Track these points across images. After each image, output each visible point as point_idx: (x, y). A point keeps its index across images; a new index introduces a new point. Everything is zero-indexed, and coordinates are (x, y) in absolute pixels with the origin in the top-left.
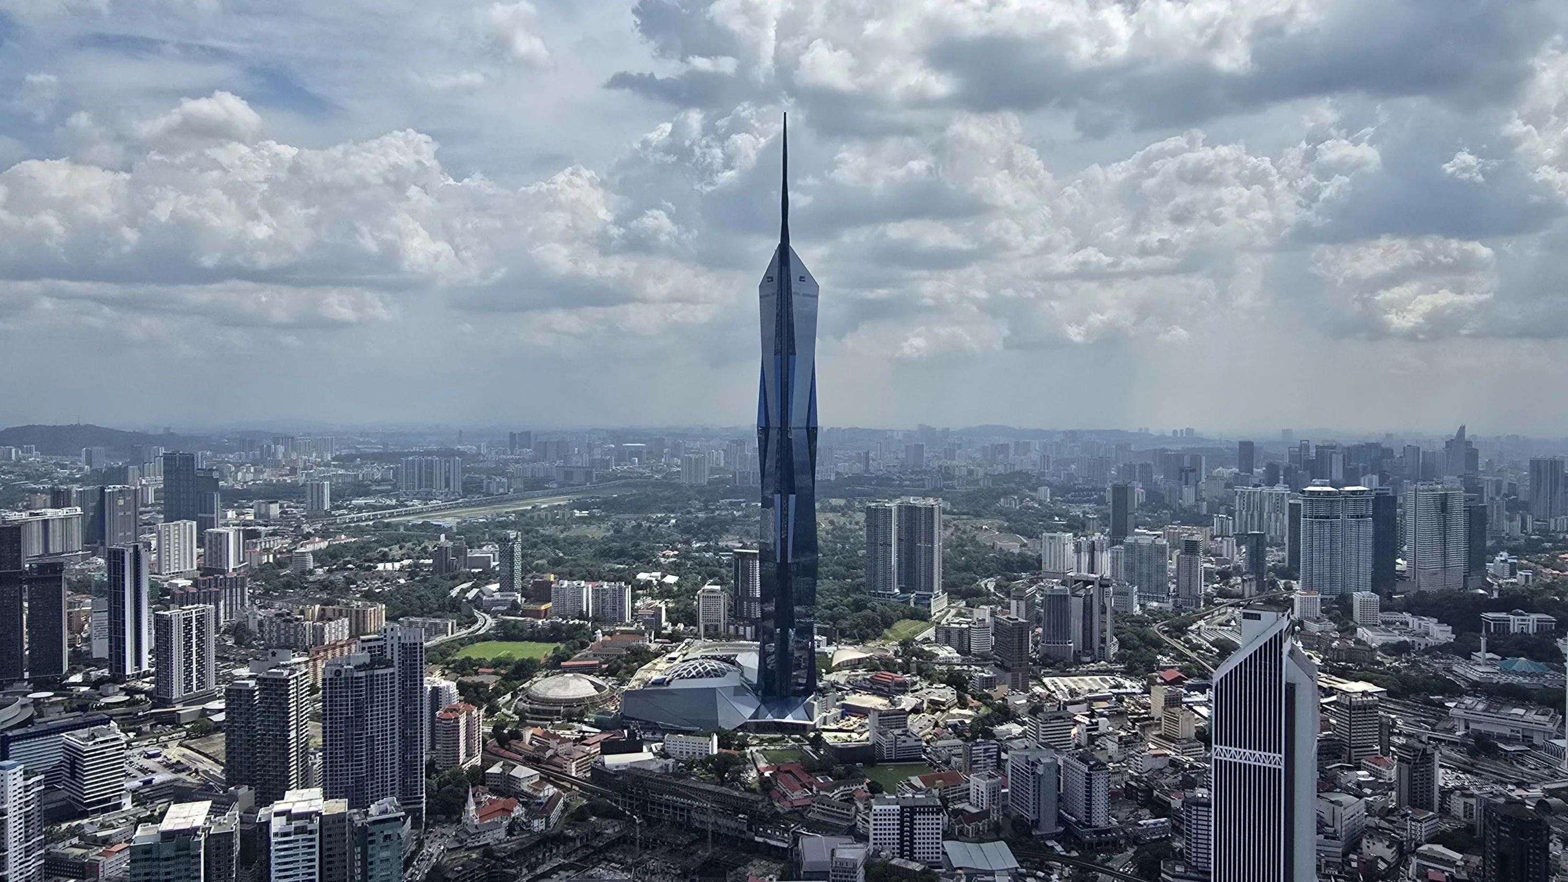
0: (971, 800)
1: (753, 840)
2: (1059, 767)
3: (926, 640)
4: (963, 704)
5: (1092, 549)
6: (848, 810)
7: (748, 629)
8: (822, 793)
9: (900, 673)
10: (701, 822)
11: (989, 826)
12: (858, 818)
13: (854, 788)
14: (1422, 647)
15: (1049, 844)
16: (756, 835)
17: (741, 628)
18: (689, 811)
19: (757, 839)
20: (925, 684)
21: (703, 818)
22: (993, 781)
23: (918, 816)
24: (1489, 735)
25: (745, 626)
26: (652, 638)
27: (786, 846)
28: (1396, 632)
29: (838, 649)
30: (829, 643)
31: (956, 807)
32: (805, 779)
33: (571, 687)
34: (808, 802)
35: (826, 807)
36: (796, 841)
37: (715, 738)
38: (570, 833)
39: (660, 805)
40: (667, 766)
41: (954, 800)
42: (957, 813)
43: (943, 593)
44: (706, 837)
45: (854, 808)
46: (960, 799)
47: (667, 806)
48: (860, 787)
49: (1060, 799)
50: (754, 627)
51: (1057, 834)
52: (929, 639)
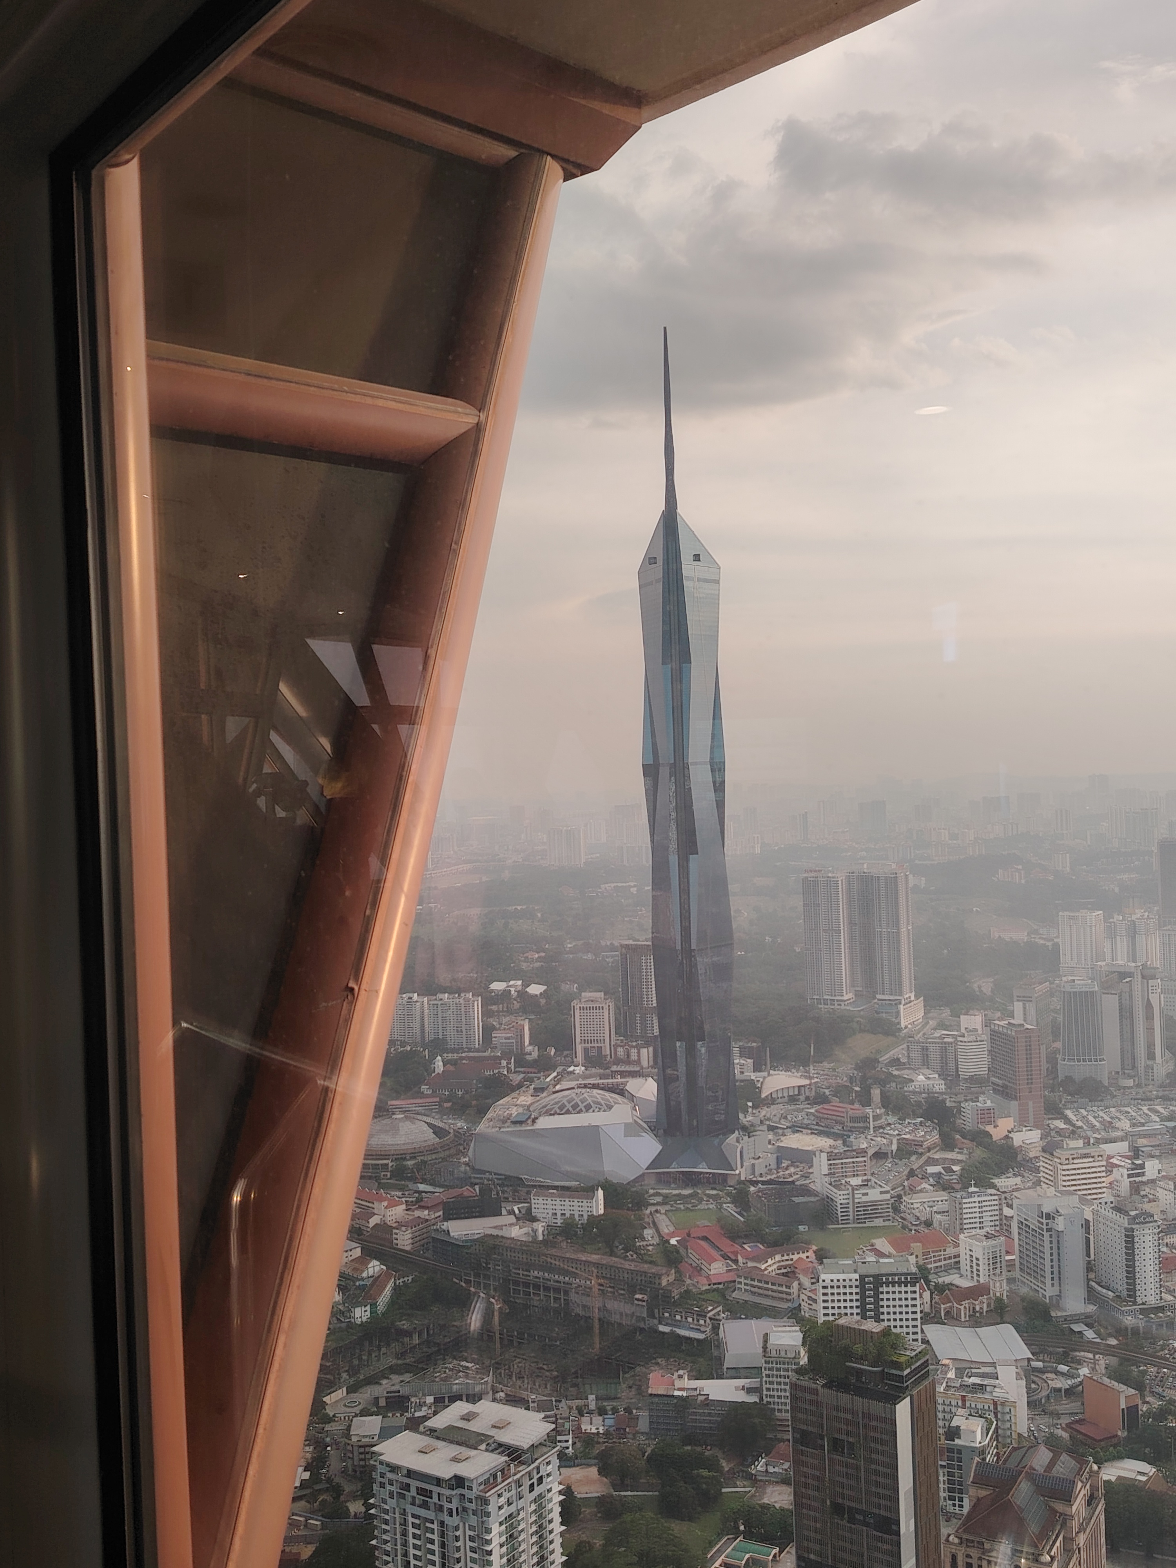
0: (963, 1271)
1: (656, 1331)
2: (1087, 1221)
3: (896, 1062)
4: (948, 1144)
5: (1133, 932)
6: (788, 1287)
7: (644, 1051)
8: (750, 1264)
9: (857, 1106)
10: (584, 1306)
11: (989, 1305)
12: (802, 1296)
13: (796, 1257)
15: (1076, 1328)
16: (660, 1323)
17: (634, 1051)
18: (566, 1293)
19: (662, 1328)
20: (891, 1119)
21: (586, 1301)
22: (991, 1242)
23: (884, 1289)
25: (638, 1047)
26: (512, 1066)
27: (701, 1336)
29: (769, 1075)
30: (757, 1068)
31: (940, 1280)
32: (727, 1245)
33: (402, 1133)
34: (731, 1276)
35: (756, 1283)
36: (716, 1329)
37: (600, 1193)
38: (405, 1325)
39: (527, 1285)
40: (535, 1231)
41: (938, 1271)
42: (940, 1289)
43: (917, 997)
44: (590, 1328)
45: (795, 1284)
46: (947, 1269)
47: (537, 1287)
48: (804, 1256)
49: (1089, 1268)
50: (651, 1049)
51: (1088, 1316)
52: (898, 1059)
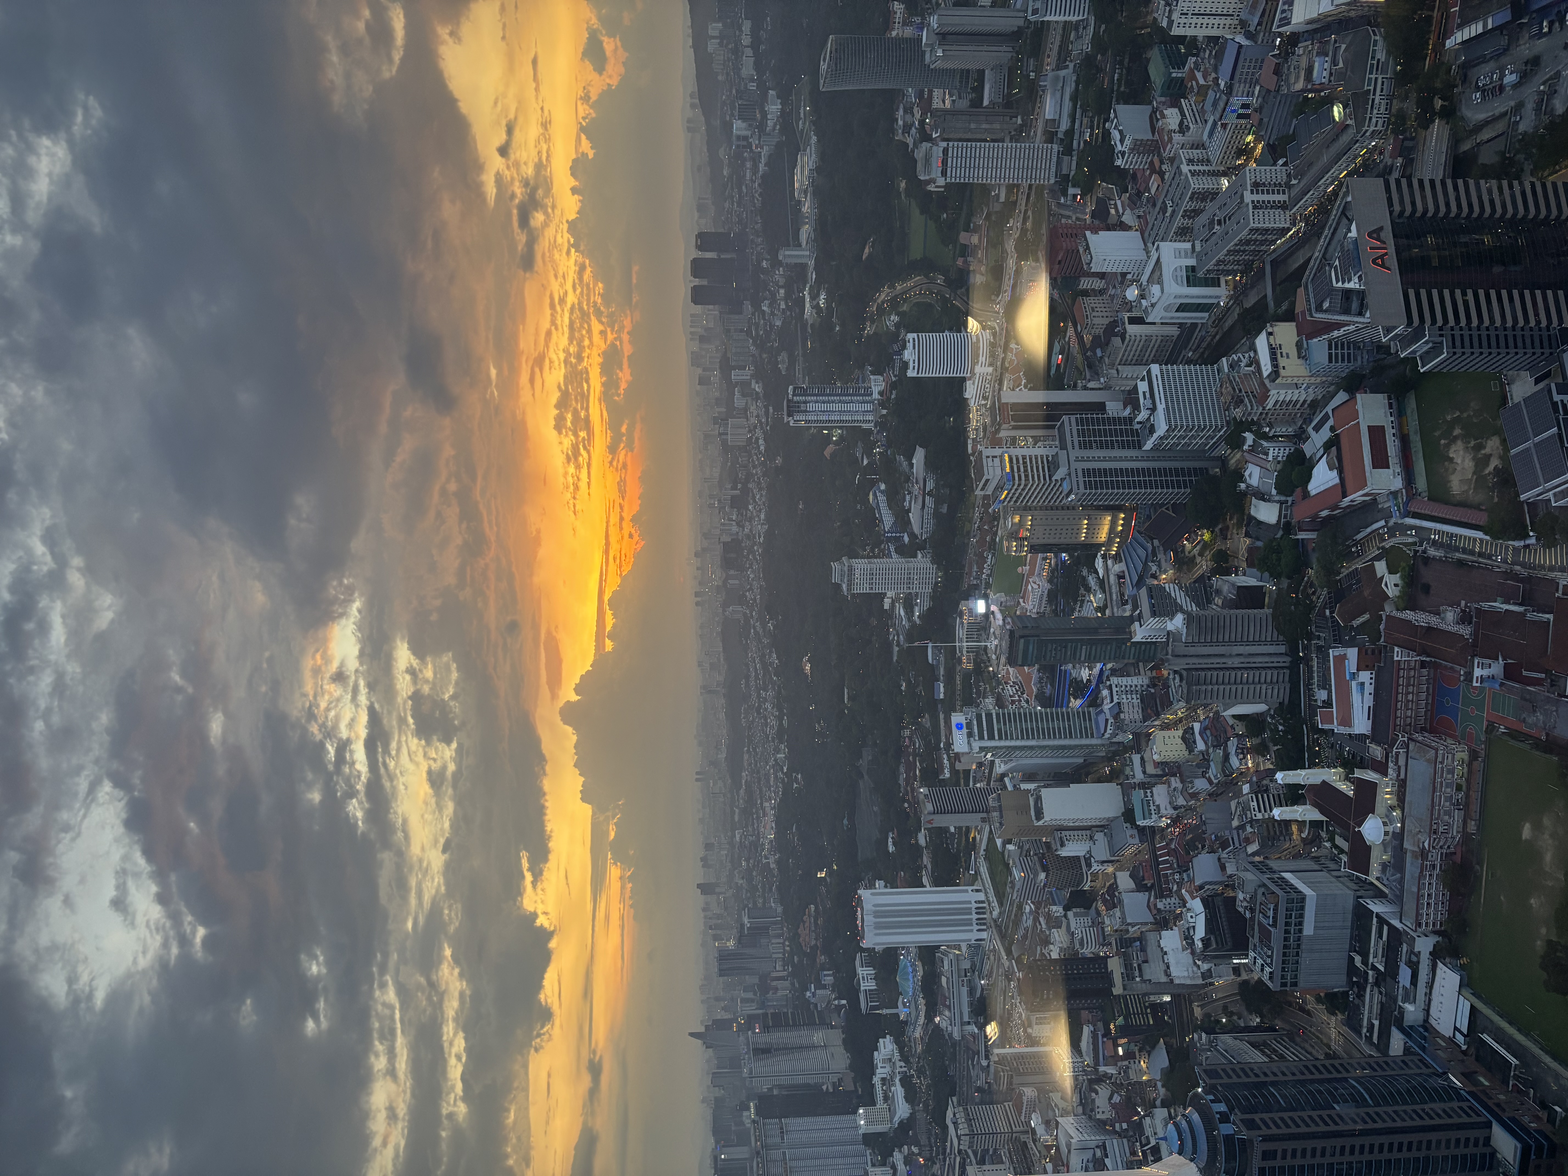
14: (903, 1064)
24: (971, 1004)
28: (893, 1088)
